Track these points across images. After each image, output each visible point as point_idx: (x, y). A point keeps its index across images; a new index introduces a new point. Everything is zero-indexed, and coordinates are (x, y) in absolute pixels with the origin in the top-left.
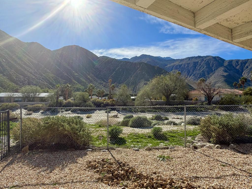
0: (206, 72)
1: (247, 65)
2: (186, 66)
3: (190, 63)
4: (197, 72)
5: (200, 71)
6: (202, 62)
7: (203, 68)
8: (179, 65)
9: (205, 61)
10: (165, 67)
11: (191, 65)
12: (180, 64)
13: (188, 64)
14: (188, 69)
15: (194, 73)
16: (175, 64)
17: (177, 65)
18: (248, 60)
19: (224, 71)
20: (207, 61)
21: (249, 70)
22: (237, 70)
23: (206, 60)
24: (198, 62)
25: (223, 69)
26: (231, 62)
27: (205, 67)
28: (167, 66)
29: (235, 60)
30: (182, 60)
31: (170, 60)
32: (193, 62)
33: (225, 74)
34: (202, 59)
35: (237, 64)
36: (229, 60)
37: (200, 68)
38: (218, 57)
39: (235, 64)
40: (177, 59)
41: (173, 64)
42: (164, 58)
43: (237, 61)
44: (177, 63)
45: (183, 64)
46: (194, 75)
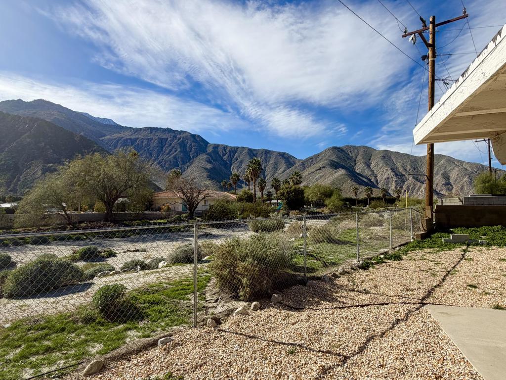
0: (180, 160)
1: (236, 155)
2: (145, 142)
3: (152, 139)
4: (165, 157)
5: (169, 157)
6: (173, 140)
7: (176, 151)
8: (130, 139)
9: (179, 140)
10: (101, 139)
11: (155, 143)
12: (133, 137)
13: (149, 140)
14: (148, 149)
15: (160, 158)
16: (122, 135)
17: (127, 139)
18: (238, 148)
19: (206, 161)
20: (183, 141)
21: (238, 164)
22: (224, 161)
23: (181, 137)
24: (167, 139)
25: (205, 157)
26: (216, 147)
27: (179, 150)
28: (103, 138)
29: (222, 145)
30: (137, 130)
31: (112, 125)
32: (158, 138)
33: (209, 166)
34: (174, 134)
35: (224, 152)
36: (215, 144)
37: (171, 150)
38: (199, 136)
39: (222, 152)
40: (126, 127)
41: (116, 135)
42: (99, 118)
43: (225, 148)
44: (126, 135)
45: (138, 138)
46: (159, 163)
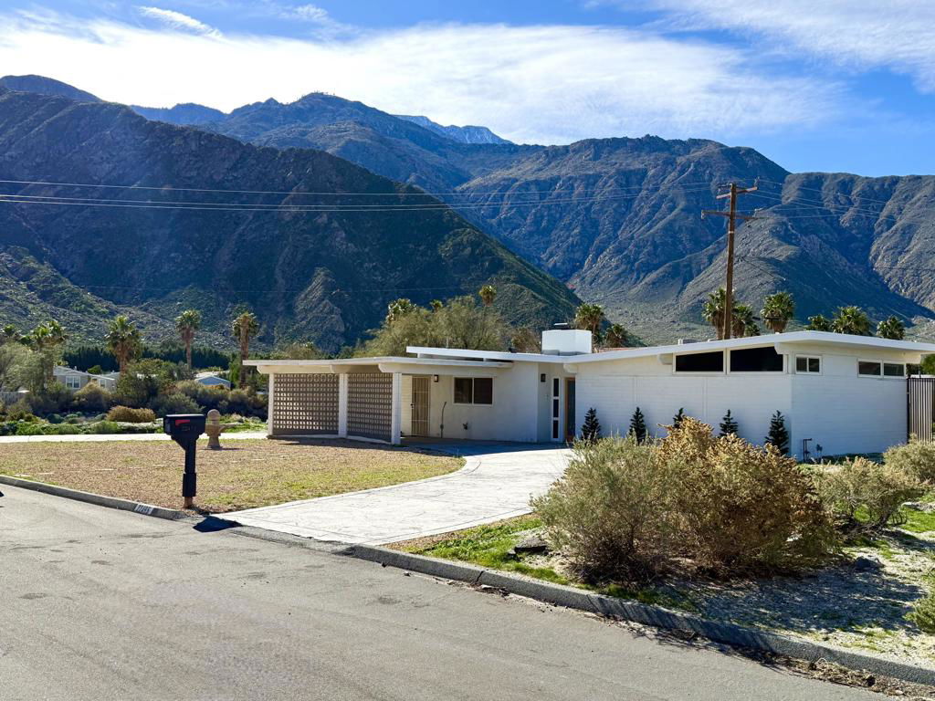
0: (684, 236)
2: (579, 189)
3: (598, 176)
4: (639, 231)
5: (651, 227)
6: (664, 174)
7: (671, 209)
8: (537, 182)
9: (682, 172)
10: (459, 189)
11: (603, 192)
12: (544, 176)
13: (591, 181)
14: (588, 210)
15: (623, 235)
16: (513, 172)
17: (527, 185)
19: (774, 233)
20: (694, 174)
22: (840, 231)
23: (689, 162)
24: (645, 172)
25: (771, 221)
26: (813, 183)
27: (682, 204)
28: (465, 186)
29: (835, 176)
30: (555, 154)
31: (487, 145)
32: (618, 170)
33: (783, 252)
34: (665, 155)
35: (842, 199)
36: (808, 175)
37: (656, 208)
38: (750, 152)
39: (836, 199)
40: (527, 148)
41: (499, 175)
42: (453, 128)
44: (524, 171)
45: (559, 178)
46: (619, 251)
